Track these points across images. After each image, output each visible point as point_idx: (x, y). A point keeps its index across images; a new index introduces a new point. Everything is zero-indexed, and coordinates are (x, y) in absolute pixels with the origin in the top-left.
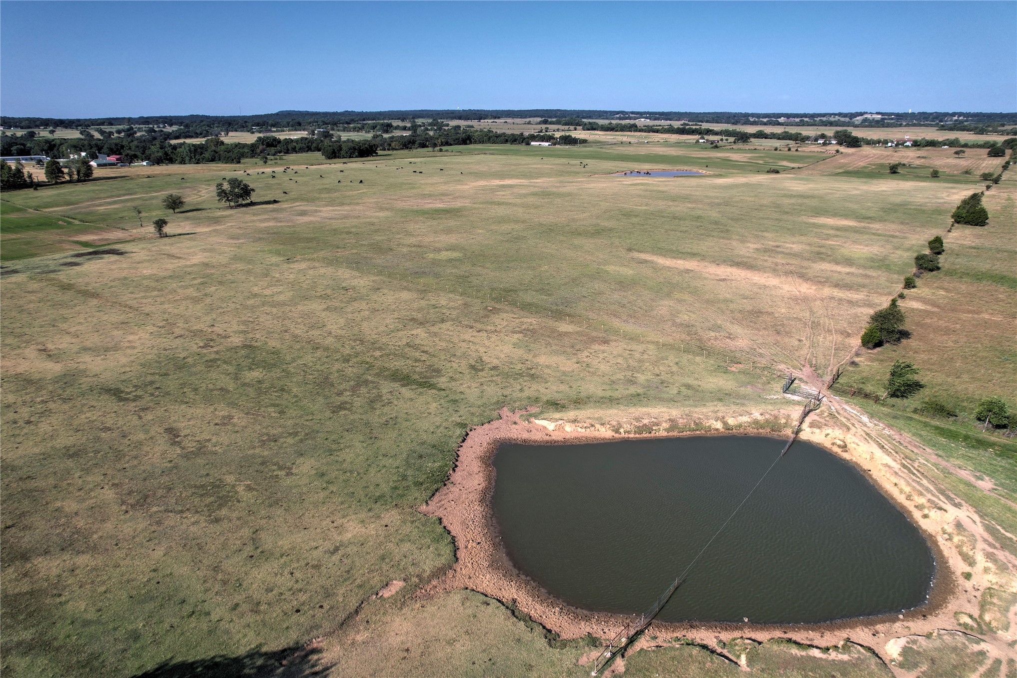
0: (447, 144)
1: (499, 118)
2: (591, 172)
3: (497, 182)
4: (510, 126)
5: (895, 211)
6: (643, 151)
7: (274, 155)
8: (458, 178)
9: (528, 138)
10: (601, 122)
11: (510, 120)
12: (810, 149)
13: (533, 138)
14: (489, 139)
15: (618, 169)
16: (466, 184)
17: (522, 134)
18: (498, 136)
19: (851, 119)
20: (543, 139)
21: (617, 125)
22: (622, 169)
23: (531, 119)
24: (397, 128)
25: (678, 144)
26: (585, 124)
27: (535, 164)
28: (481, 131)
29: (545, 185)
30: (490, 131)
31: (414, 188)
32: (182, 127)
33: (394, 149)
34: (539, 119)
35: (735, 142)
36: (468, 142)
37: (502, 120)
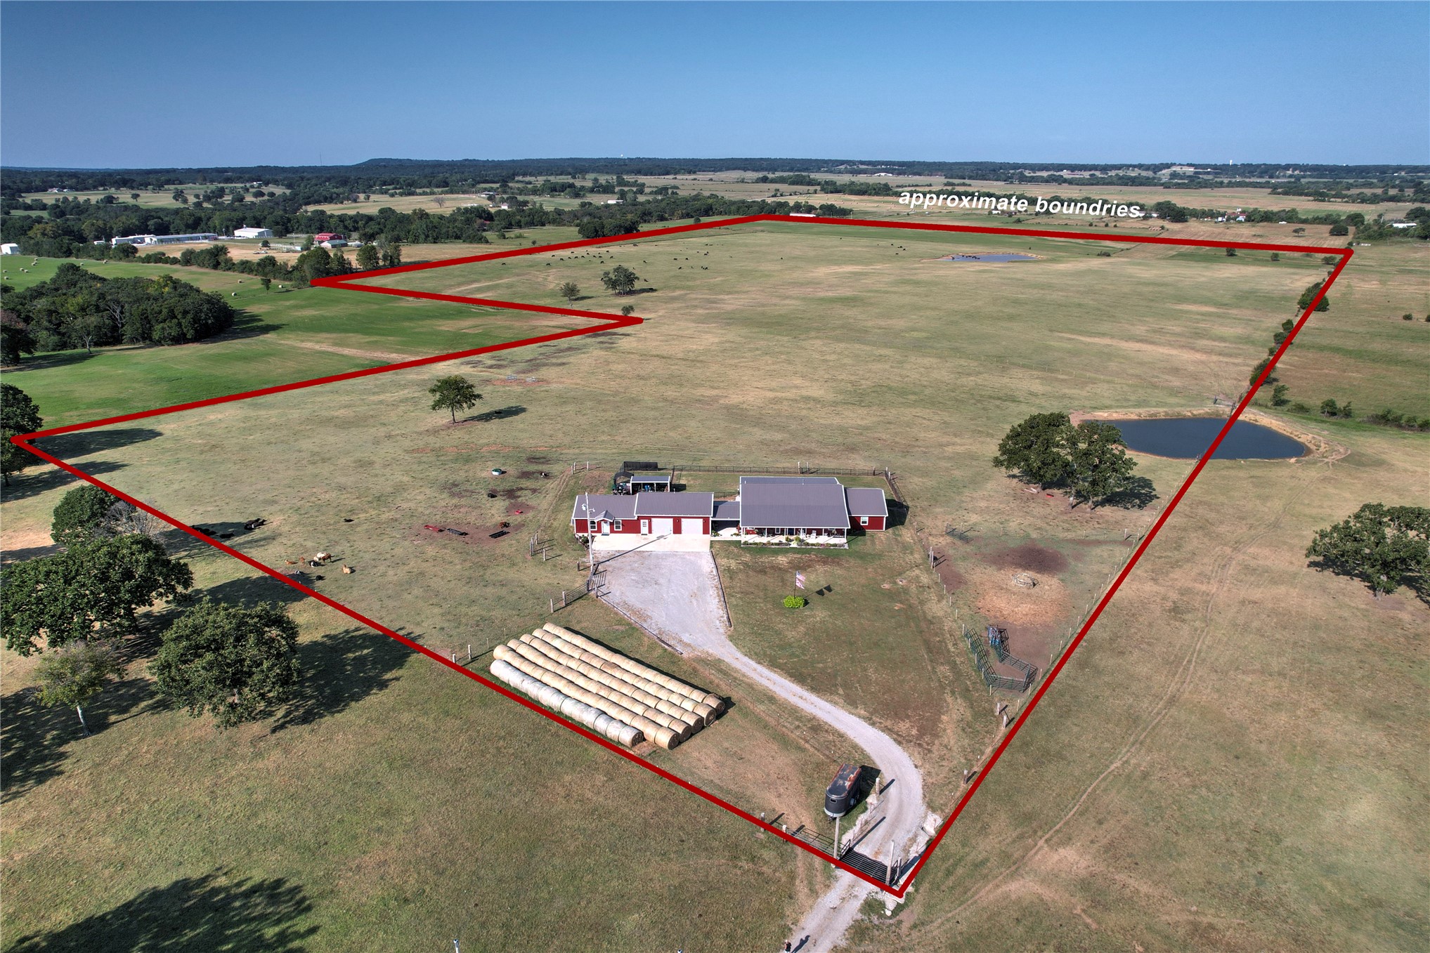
1: (693, 172)
4: (725, 187)
5: (1247, 298)
10: (837, 179)
11: (713, 176)
12: (1130, 223)
23: (740, 175)
37: (703, 177)
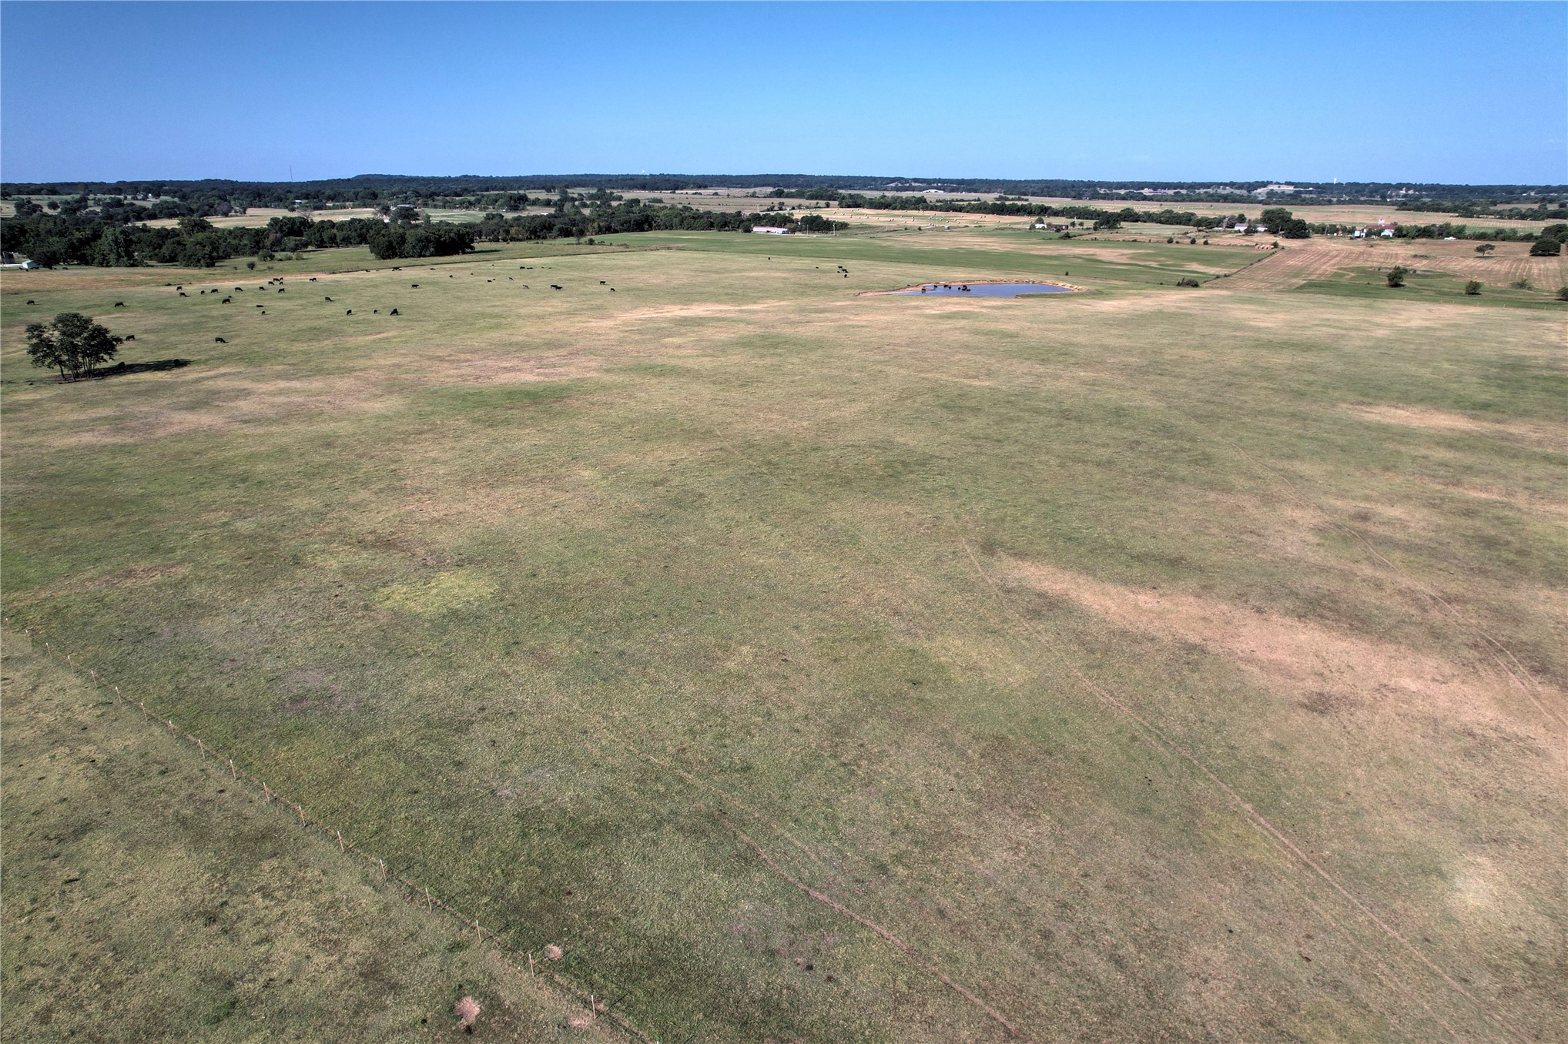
0: (609, 230)
1: (706, 187)
2: (858, 287)
3: (677, 311)
4: (721, 201)
6: (945, 243)
7: (294, 250)
8: (599, 302)
9: (748, 220)
10: (869, 194)
11: (722, 191)
12: (1224, 240)
13: (757, 220)
14: (682, 222)
15: (909, 280)
16: (611, 317)
17: (739, 213)
18: (697, 217)
19: (1249, 192)
20: (774, 222)
21: (895, 199)
22: (916, 280)
23: (757, 190)
24: (536, 202)
25: (999, 232)
26: (844, 198)
27: (754, 269)
28: (673, 207)
29: (771, 317)
30: (686, 208)
31: (498, 327)
32: (176, 200)
33: (513, 239)
34: (770, 190)
35: (1095, 229)
36: (646, 227)
37: (711, 191)
